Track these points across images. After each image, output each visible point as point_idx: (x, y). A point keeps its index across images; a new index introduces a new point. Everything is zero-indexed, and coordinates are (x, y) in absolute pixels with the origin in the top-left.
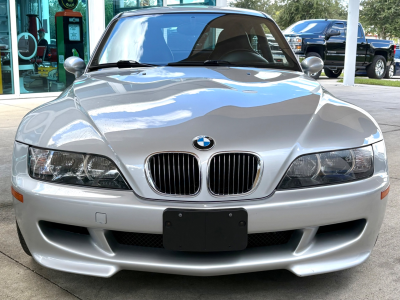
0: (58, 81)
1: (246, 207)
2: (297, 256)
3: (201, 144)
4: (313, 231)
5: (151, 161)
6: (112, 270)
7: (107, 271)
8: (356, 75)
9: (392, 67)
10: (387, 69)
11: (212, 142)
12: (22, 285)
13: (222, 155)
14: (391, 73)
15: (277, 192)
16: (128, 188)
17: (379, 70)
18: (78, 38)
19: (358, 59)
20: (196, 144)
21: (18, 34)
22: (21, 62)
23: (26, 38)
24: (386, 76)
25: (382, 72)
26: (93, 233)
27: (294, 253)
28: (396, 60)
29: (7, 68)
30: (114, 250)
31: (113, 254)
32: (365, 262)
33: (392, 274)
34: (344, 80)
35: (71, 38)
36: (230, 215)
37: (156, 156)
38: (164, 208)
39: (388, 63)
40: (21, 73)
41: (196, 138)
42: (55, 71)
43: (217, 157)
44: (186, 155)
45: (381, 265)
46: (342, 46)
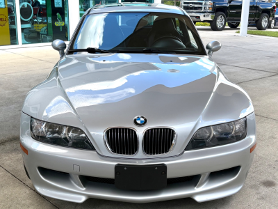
0: (47, 35)
1: (165, 163)
2: (197, 190)
3: (139, 122)
4: (207, 174)
5: (107, 132)
6: (83, 199)
7: (80, 199)
8: (249, 26)
9: (273, 21)
10: (269, 23)
11: (146, 120)
12: (28, 202)
13: (152, 130)
14: (272, 25)
15: (185, 152)
16: (93, 149)
17: (264, 24)
18: (61, 5)
19: (250, 16)
20: (135, 122)
21: (20, 3)
22: (23, 22)
23: (26, 6)
24: (269, 27)
25: (266, 24)
26: (73, 176)
27: (195, 188)
28: (276, 16)
29: (13, 27)
30: (85, 186)
31: (84, 189)
32: (239, 192)
33: (257, 193)
34: (241, 31)
35: (56, 6)
36: (156, 168)
37: (111, 130)
38: (116, 163)
39: (271, 19)
40: (23, 30)
41: (136, 118)
42: (45, 28)
43: (148, 130)
44: (129, 130)
45: (251, 187)
46: (240, 7)
